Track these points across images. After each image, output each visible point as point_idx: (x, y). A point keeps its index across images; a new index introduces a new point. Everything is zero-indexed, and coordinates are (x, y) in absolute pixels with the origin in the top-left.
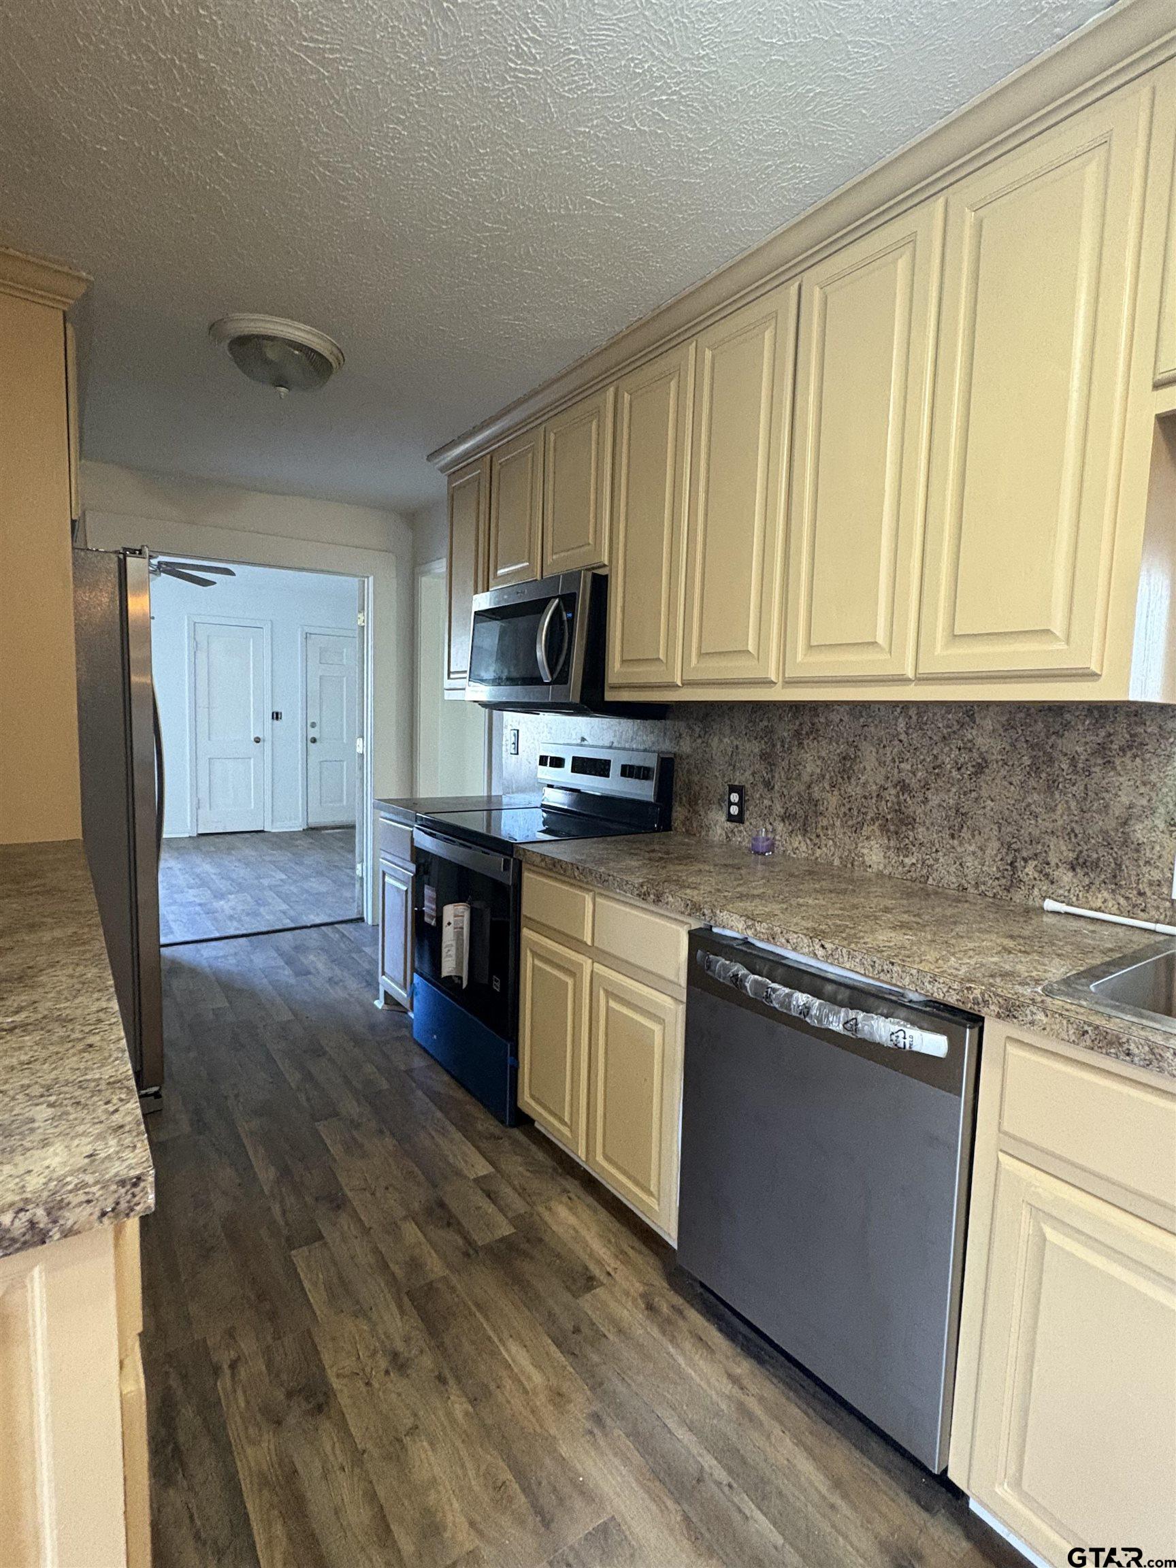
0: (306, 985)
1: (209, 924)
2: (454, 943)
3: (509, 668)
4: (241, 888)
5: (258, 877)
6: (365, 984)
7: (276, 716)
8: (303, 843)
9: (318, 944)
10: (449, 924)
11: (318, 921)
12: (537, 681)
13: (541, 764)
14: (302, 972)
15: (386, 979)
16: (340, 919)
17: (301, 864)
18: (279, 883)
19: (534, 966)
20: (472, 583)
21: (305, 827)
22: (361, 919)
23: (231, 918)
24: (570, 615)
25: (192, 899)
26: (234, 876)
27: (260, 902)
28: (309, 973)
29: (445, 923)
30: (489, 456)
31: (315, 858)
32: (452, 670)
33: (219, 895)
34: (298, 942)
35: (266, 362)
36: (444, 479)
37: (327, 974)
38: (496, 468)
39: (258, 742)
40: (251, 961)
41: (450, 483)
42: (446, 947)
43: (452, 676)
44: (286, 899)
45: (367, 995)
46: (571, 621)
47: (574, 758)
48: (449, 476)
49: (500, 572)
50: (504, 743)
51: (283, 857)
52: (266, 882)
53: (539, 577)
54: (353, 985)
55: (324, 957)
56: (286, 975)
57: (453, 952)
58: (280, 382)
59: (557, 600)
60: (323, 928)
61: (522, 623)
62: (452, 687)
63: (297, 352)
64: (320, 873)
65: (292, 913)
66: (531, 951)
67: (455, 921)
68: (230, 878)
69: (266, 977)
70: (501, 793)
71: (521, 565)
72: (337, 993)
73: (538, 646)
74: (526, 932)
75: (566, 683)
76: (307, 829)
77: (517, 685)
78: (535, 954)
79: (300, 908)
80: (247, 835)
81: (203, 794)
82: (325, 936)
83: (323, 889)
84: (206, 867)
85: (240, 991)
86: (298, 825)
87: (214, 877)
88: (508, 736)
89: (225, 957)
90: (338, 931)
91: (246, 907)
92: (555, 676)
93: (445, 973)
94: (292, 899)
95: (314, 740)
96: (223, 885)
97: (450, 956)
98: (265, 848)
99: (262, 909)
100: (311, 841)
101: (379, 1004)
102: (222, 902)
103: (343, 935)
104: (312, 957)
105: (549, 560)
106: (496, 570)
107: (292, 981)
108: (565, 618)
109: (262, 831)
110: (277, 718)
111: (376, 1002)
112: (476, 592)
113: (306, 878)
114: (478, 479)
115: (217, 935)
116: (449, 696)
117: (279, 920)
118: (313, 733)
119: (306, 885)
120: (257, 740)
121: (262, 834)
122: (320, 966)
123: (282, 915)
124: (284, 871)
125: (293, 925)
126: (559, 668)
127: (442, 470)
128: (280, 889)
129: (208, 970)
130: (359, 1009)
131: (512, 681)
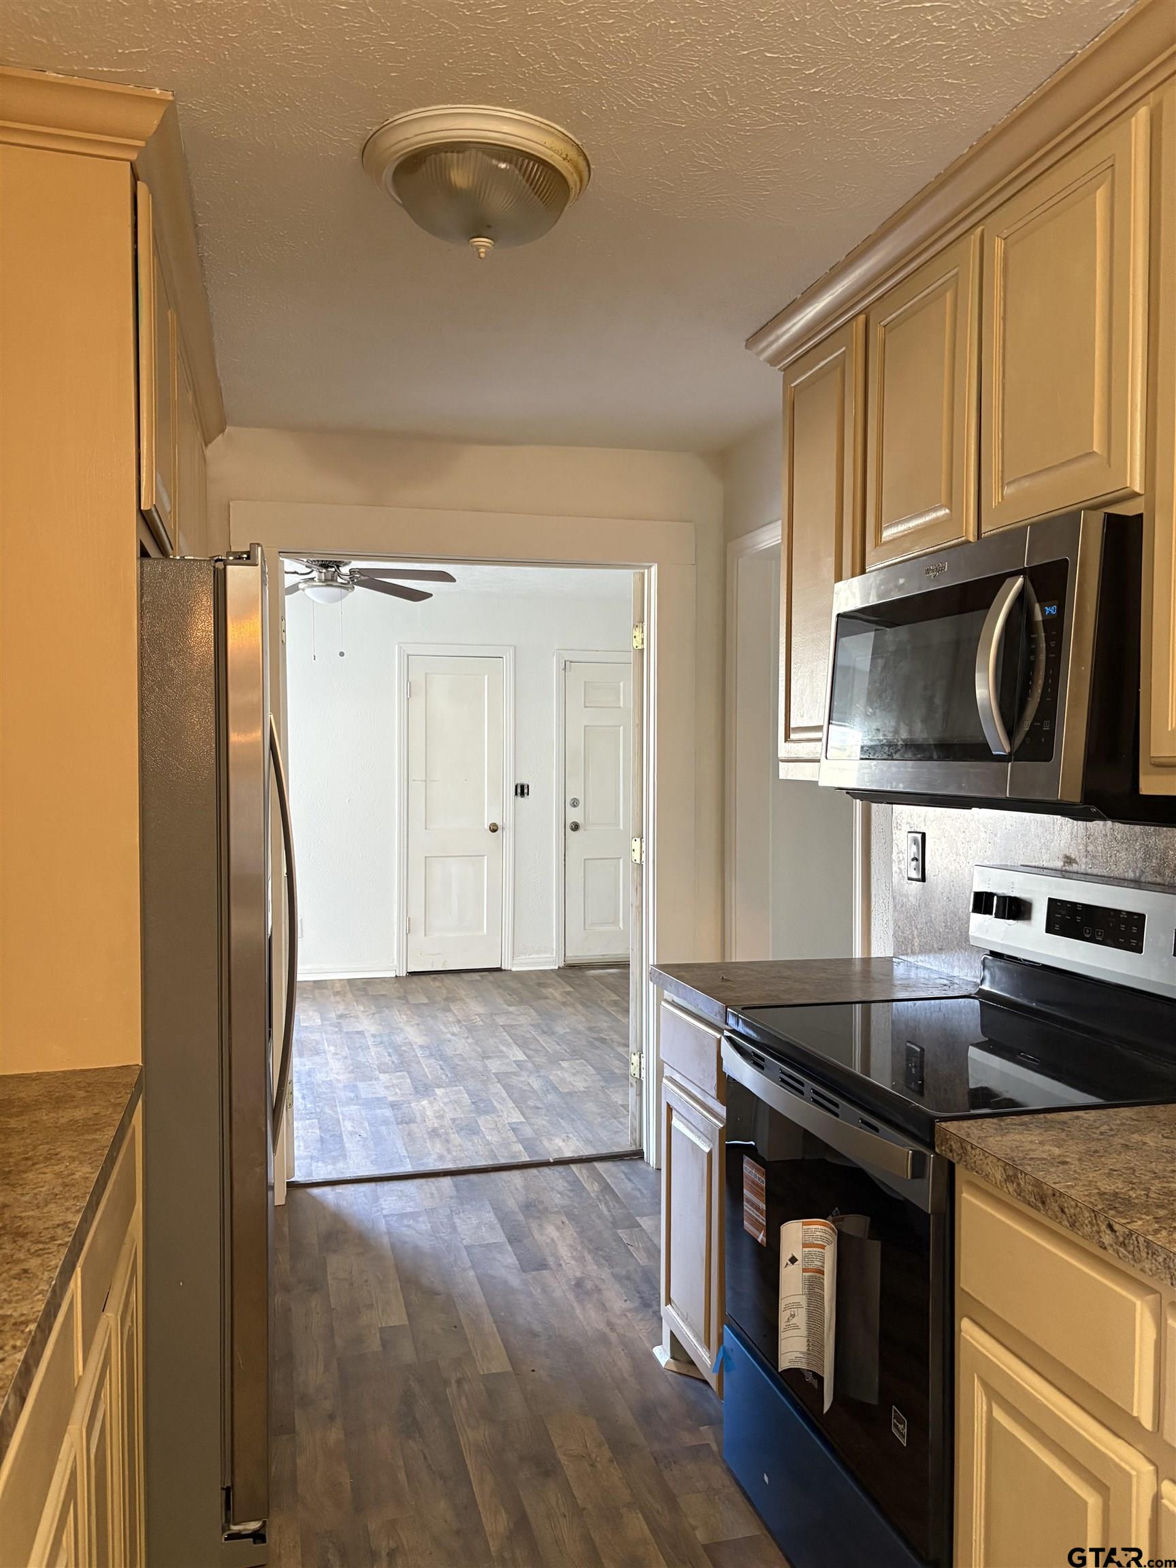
0: (537, 1292)
1: (399, 1144)
2: (803, 1300)
3: (910, 725)
4: (457, 1075)
5: (485, 1056)
6: (637, 1303)
7: (522, 790)
8: (555, 993)
9: (566, 1202)
10: (793, 1260)
11: (568, 1153)
12: (978, 751)
13: (977, 909)
14: (534, 1263)
15: (674, 1313)
16: (604, 1151)
17: (549, 1032)
18: (514, 1068)
19: (991, 1419)
20: (830, 561)
21: (562, 965)
22: (638, 1155)
23: (434, 1133)
24: (1052, 610)
25: (382, 1092)
26: (449, 1051)
27: (481, 1105)
28: (543, 1266)
29: (784, 1258)
30: (862, 318)
31: (571, 1022)
32: (793, 725)
33: (423, 1089)
34: (532, 1196)
35: (453, 192)
36: (776, 376)
37: (572, 1269)
38: (877, 333)
39: (494, 831)
40: (454, 1228)
41: (786, 383)
42: (787, 1307)
43: (793, 736)
44: (520, 1100)
45: (640, 1329)
46: (1056, 627)
47: (1052, 902)
48: (785, 369)
49: (888, 534)
50: (894, 856)
51: (524, 1018)
52: (494, 1065)
53: (972, 537)
54: (618, 1301)
55: (571, 1231)
56: (505, 1265)
57: (801, 1318)
58: (479, 226)
59: (1020, 580)
60: (573, 1167)
61: (939, 630)
62: (793, 756)
63: (503, 166)
64: (575, 1053)
65: (528, 1132)
66: (985, 1384)
67: (805, 1256)
68: (442, 1057)
69: (473, 1267)
70: (889, 953)
71: (933, 516)
72: (588, 1318)
73: (978, 677)
74: (967, 1330)
75: (1048, 758)
76: (563, 968)
77: (930, 759)
78: (992, 1394)
79: (541, 1121)
80: (476, 976)
81: (417, 913)
82: (576, 1185)
83: (580, 1085)
84: (411, 1033)
85: (431, 1293)
86: (549, 961)
87: (419, 1052)
88: (904, 848)
89: (414, 1215)
90: (599, 1178)
91: (459, 1114)
92: (1019, 740)
93: (784, 1363)
94: (530, 1103)
95: (575, 827)
96: (429, 1067)
97: (797, 1327)
98: (500, 1001)
99: (481, 1121)
100: (569, 989)
101: (662, 1355)
102: (425, 1103)
103: (606, 1188)
104: (551, 1231)
105: (993, 498)
106: (879, 530)
107: (515, 1281)
108: (1039, 617)
109: (499, 970)
110: (522, 794)
111: (657, 1351)
112: (839, 578)
113: (555, 1060)
114: (841, 362)
115: (408, 1168)
116: (787, 772)
117: (506, 1144)
118: (574, 815)
119: (555, 1075)
120: (494, 828)
121: (497, 974)
122: (564, 1252)
123: (511, 1134)
124: (523, 1044)
125: (525, 1158)
126: (1026, 727)
127: (774, 360)
128: (514, 1081)
129: (385, 1240)
130: (624, 1364)
131: (915, 750)
